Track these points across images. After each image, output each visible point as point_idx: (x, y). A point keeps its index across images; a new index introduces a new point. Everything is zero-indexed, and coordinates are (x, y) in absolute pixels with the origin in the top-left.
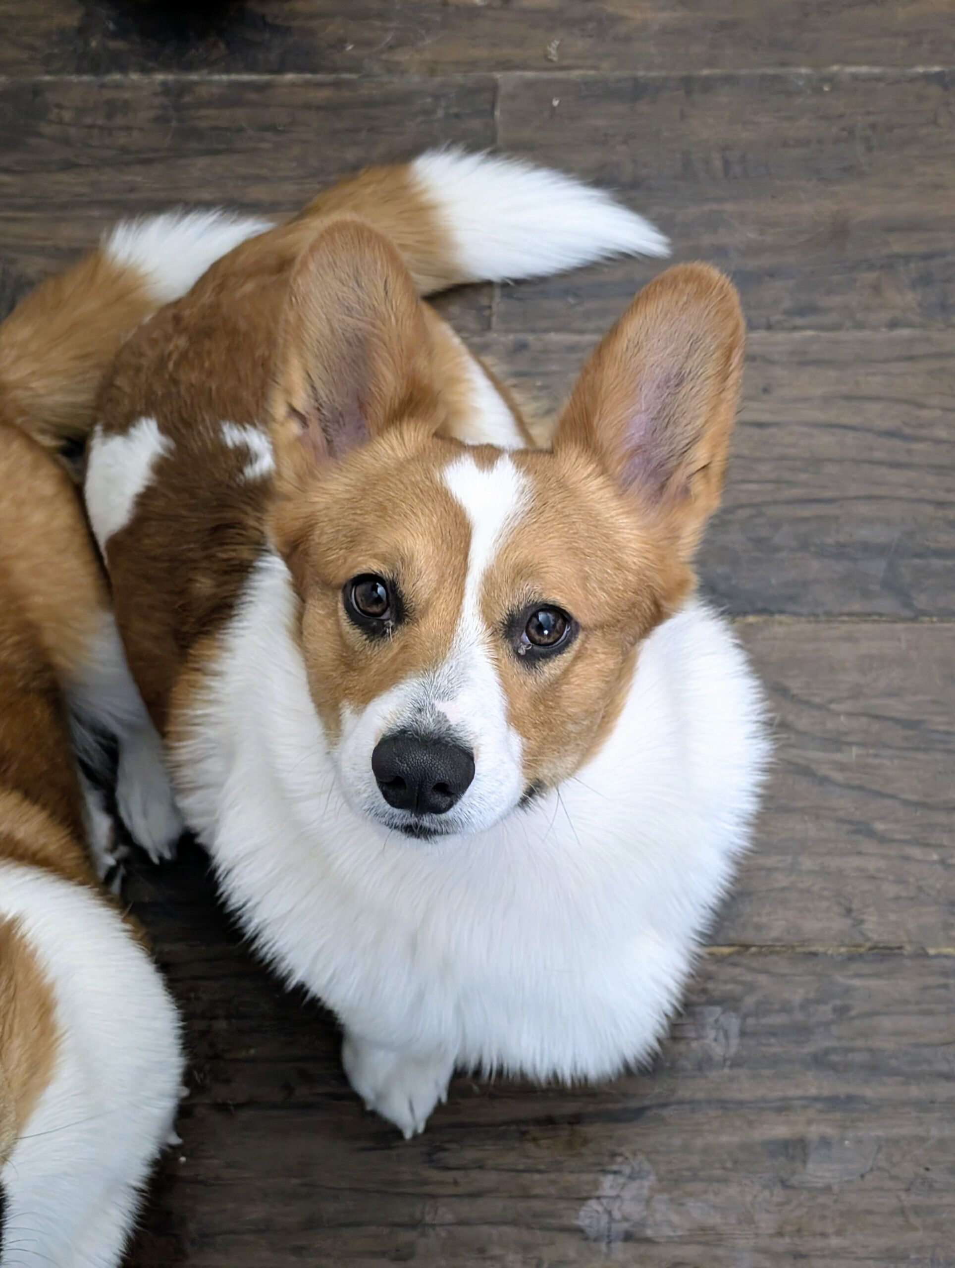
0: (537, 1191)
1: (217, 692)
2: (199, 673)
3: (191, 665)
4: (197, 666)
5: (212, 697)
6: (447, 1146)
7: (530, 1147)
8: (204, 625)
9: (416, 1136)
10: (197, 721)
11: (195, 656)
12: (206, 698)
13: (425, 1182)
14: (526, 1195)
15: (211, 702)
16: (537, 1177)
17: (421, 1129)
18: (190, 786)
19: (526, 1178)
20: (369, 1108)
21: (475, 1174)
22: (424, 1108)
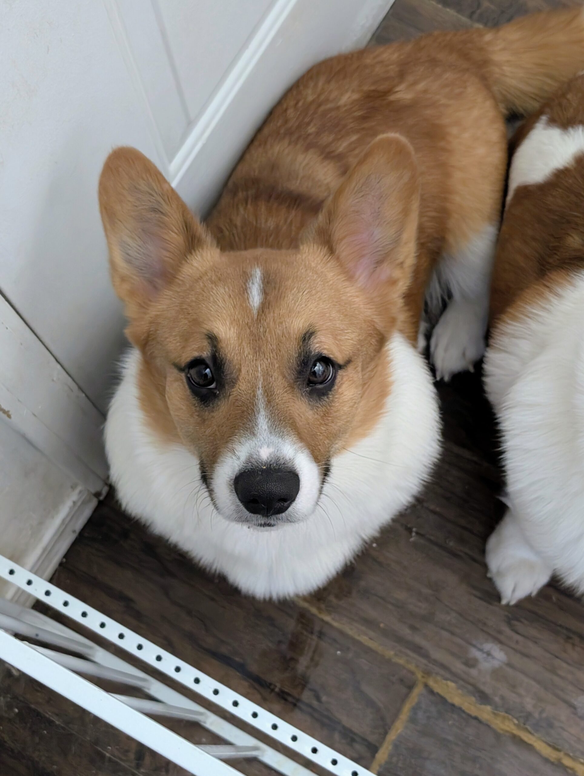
0: (560, 673)
1: (551, 305)
2: (546, 289)
3: (545, 282)
4: (548, 284)
5: (548, 306)
6: (523, 620)
7: (569, 647)
8: (565, 263)
9: (508, 605)
10: (530, 315)
11: (551, 278)
12: (544, 305)
13: (500, 632)
14: (553, 671)
15: (544, 309)
16: (564, 665)
17: (513, 603)
18: (501, 348)
19: (557, 662)
20: (489, 575)
21: (530, 644)
22: (521, 593)
